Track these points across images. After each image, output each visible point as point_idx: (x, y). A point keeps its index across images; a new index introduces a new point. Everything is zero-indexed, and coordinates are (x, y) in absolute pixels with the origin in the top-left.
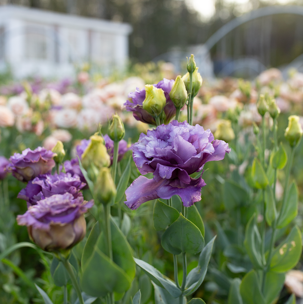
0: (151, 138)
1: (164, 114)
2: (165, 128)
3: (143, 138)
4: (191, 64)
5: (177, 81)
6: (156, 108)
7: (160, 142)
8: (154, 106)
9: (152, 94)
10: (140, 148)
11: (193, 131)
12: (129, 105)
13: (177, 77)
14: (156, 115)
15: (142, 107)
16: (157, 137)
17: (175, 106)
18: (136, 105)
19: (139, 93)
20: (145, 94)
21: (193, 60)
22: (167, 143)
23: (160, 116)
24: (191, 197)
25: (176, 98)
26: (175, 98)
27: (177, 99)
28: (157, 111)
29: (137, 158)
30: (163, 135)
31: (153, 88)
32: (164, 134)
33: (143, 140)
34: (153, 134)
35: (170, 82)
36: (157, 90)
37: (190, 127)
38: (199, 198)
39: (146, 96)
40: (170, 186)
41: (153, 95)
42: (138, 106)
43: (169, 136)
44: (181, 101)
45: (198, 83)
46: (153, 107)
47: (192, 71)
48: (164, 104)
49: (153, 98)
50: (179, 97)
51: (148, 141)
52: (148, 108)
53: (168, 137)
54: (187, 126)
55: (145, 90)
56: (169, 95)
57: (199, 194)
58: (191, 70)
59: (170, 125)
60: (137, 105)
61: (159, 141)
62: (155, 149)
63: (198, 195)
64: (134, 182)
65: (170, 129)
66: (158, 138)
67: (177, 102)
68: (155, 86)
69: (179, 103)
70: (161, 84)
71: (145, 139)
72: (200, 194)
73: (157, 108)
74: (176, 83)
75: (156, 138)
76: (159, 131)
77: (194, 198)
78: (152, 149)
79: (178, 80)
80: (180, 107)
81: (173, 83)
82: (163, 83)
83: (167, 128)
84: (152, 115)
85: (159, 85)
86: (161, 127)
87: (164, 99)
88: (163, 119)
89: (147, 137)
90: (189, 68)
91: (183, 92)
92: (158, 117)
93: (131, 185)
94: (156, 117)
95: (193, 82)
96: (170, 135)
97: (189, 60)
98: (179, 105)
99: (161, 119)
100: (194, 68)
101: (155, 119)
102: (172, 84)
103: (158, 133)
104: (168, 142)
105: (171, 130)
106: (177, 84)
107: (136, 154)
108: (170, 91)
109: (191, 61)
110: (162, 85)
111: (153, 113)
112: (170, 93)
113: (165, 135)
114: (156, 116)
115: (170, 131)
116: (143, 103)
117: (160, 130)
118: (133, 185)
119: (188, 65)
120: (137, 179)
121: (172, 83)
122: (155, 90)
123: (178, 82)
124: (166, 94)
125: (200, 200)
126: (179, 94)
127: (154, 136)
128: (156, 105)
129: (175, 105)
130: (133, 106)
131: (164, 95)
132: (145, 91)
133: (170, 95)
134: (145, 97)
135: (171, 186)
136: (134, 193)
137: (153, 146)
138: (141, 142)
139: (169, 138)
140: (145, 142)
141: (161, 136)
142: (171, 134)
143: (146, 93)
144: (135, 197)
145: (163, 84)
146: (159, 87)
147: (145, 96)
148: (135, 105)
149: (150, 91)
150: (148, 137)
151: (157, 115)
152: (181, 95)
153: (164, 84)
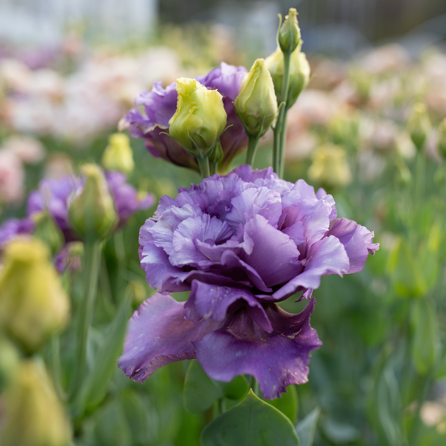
0: (186, 210)
1: (220, 150)
2: (222, 186)
3: (168, 210)
4: (289, 32)
5: (255, 72)
6: (201, 137)
7: (207, 220)
8: (198, 132)
9: (194, 103)
10: (157, 238)
11: (290, 195)
12: (136, 125)
13: (256, 61)
14: (201, 153)
15: (167, 131)
16: (200, 207)
17: (247, 131)
18: (153, 125)
19: (162, 97)
20: (177, 100)
21: (293, 22)
22: (225, 222)
23: (210, 155)
24: (281, 372)
25: (251, 114)
26: (248, 114)
27: (253, 117)
28: (204, 144)
29: (150, 265)
30: (216, 204)
31: (195, 87)
32: (218, 201)
33: (167, 214)
34: (191, 200)
35: (238, 73)
36: (206, 94)
37: (281, 185)
38: (303, 378)
39: (177, 106)
40: (229, 334)
41: (195, 105)
42: (157, 129)
43: (230, 207)
44: (262, 120)
45: (301, 77)
46: (195, 134)
47: (291, 48)
48: (221, 126)
49: (194, 112)
50: (259, 112)
51: (179, 219)
52: (182, 135)
53: (227, 209)
54: (274, 182)
55: (177, 90)
56: (233, 104)
57: (303, 369)
58: (289, 47)
59: (235, 179)
60: (156, 125)
61: (205, 220)
62: (194, 241)
63: (299, 371)
64: (142, 306)
65: (234, 187)
66: (205, 210)
67: (253, 122)
68: (201, 82)
69: (258, 125)
70: (215, 77)
71: (172, 213)
72: (305, 369)
73: (204, 136)
74: (252, 78)
75: (199, 211)
76: (206, 193)
77: (289, 375)
78: (188, 241)
79: (259, 68)
80: (259, 135)
81: (245, 77)
82: (221, 74)
83: (227, 186)
84: (191, 151)
85: (210, 78)
86: (213, 182)
87: (222, 113)
88: (217, 160)
89: (177, 209)
90: (284, 42)
91: (267, 99)
92: (205, 157)
93: (136, 313)
94: (200, 157)
95: (291, 76)
96: (234, 205)
97: (286, 21)
98: (258, 129)
99: (211, 161)
100: (297, 42)
101: (198, 160)
102: (243, 78)
103: (205, 198)
104: (228, 220)
105: (235, 191)
106: (255, 80)
107: (146, 251)
108: (237, 95)
109: (289, 24)
110: (217, 81)
111: (194, 147)
112: (236, 100)
113: (220, 203)
114: (199, 154)
115: (233, 194)
116: (171, 121)
117: (208, 191)
118: (139, 314)
119: (283, 35)
120: (149, 300)
121: (241, 75)
122: (202, 91)
123: (258, 74)
124: (227, 101)
125: (304, 382)
126: (258, 104)
127: (193, 206)
128: (203, 130)
129: (248, 129)
130: (146, 128)
131: (221, 104)
132: (177, 92)
133: (237, 104)
134: (176, 108)
135: (233, 337)
136: (141, 335)
137: (191, 233)
138: (162, 219)
139: (230, 212)
140: (170, 220)
141: (210, 205)
142: (234, 202)
143: (180, 98)
144: (142, 349)
145: (220, 78)
146: (210, 84)
147: (176, 104)
148: (151, 124)
149: (190, 95)
150: (180, 207)
151: (203, 153)
152: (262, 107)
153: (222, 78)
